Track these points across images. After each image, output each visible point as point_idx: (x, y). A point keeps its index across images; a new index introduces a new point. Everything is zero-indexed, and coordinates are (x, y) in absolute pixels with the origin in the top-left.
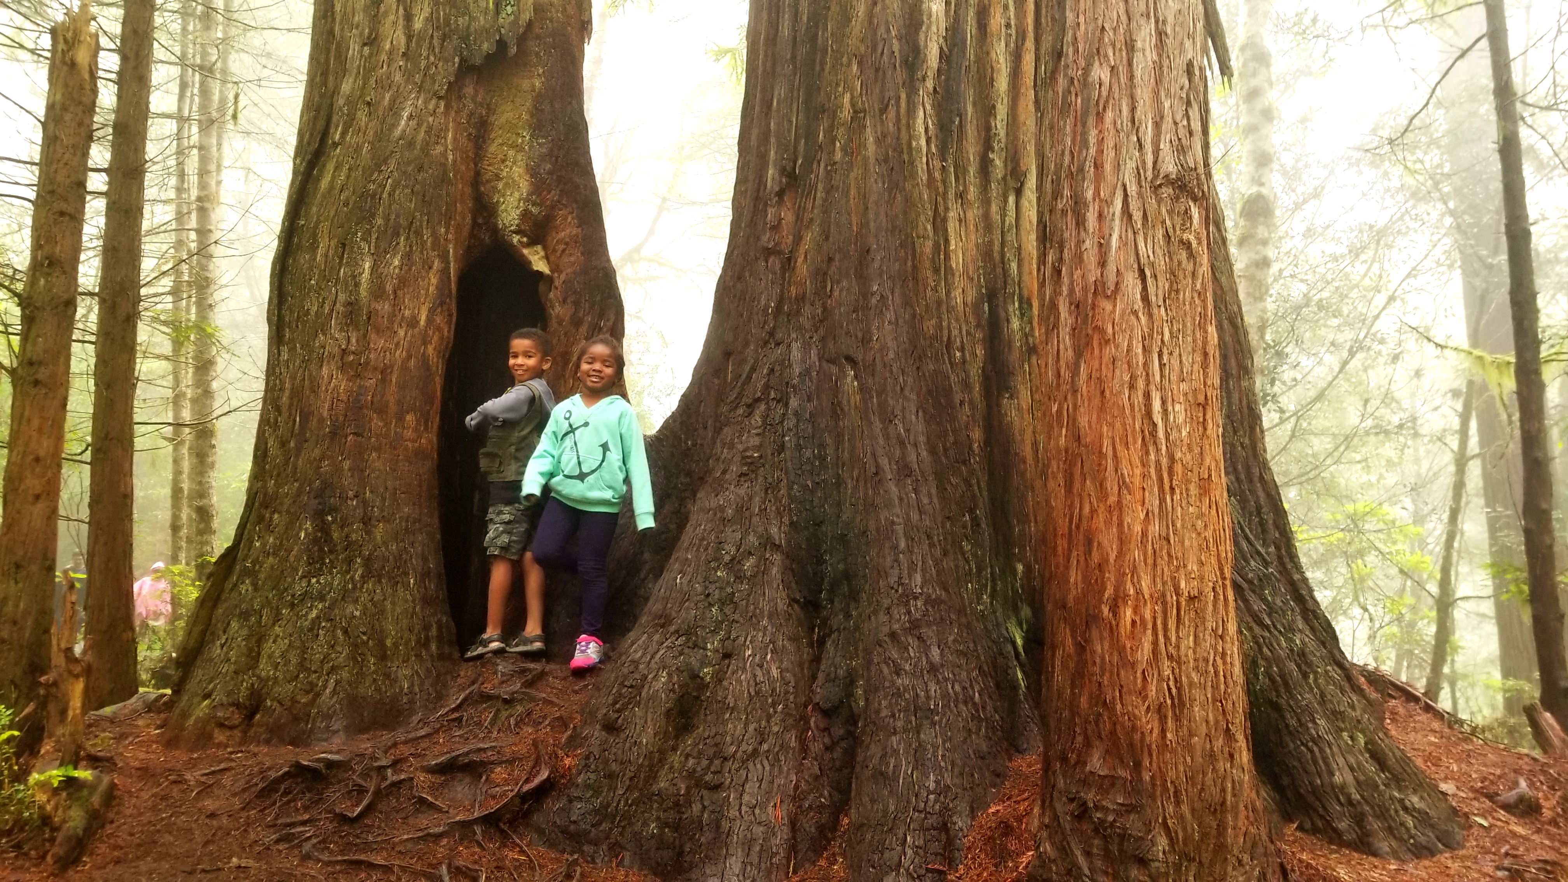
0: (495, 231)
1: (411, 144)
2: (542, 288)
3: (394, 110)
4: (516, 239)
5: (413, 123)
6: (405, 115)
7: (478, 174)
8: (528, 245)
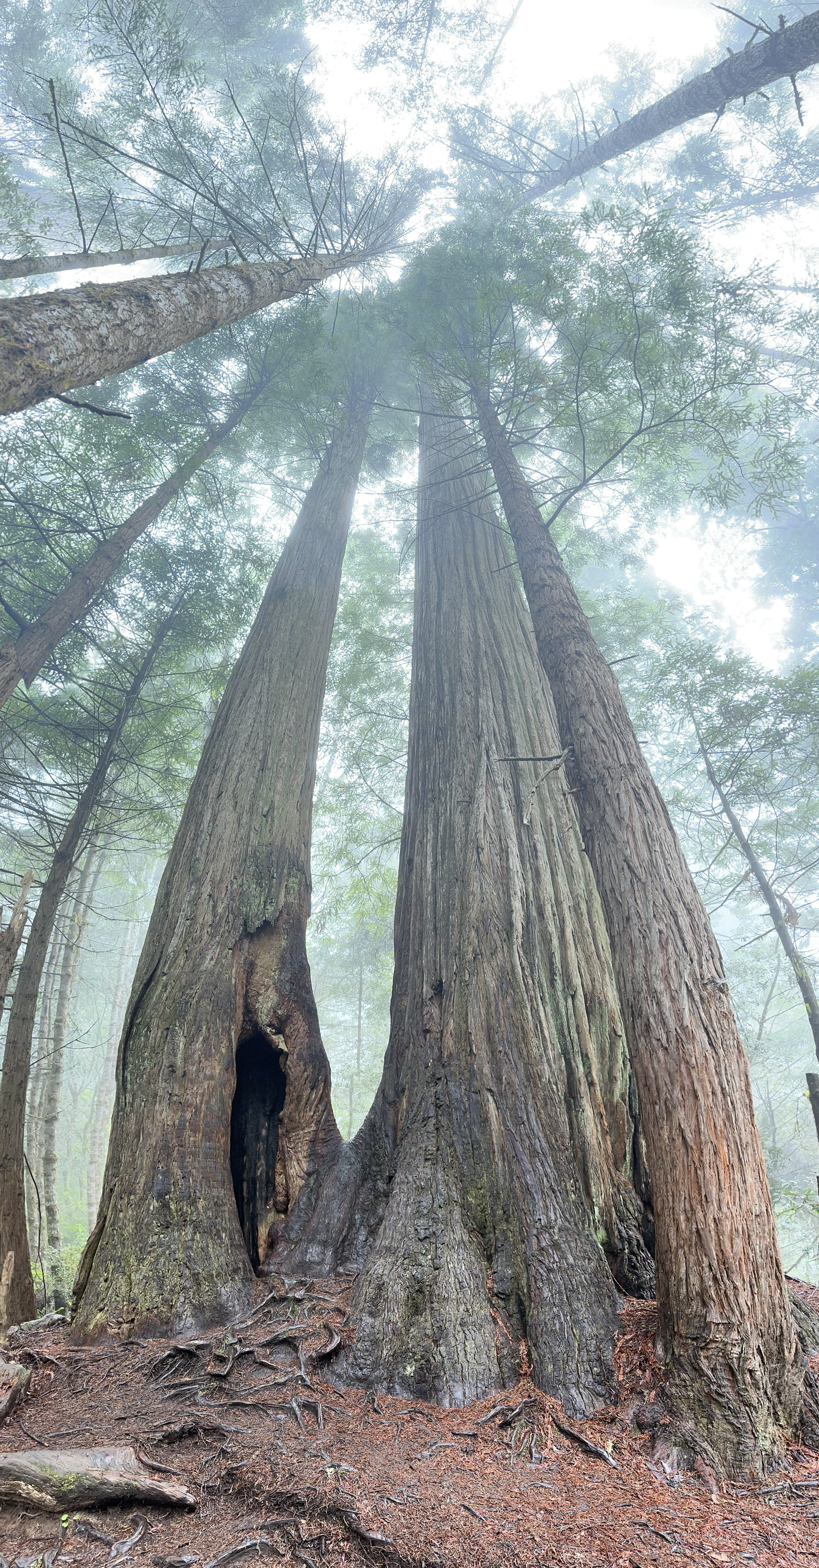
0: (256, 1025)
1: (212, 973)
2: (281, 1059)
3: (202, 955)
4: (269, 1030)
5: (213, 962)
6: (209, 957)
7: (247, 992)
8: (275, 1034)
